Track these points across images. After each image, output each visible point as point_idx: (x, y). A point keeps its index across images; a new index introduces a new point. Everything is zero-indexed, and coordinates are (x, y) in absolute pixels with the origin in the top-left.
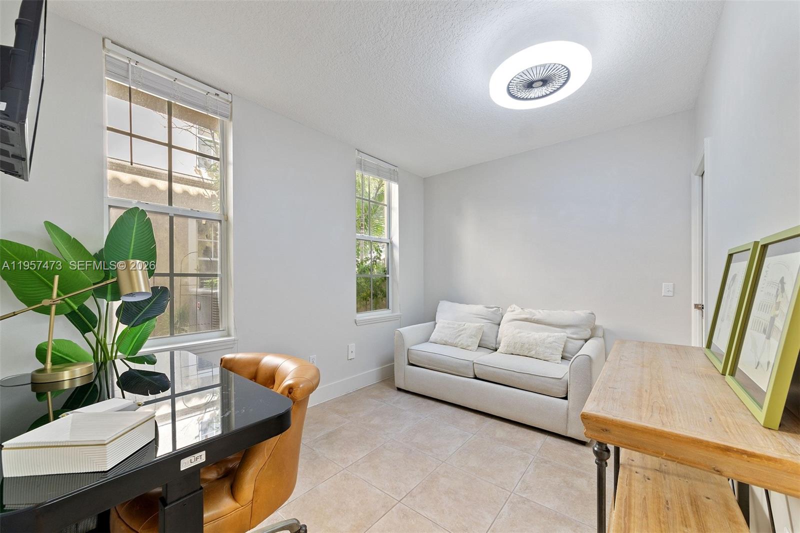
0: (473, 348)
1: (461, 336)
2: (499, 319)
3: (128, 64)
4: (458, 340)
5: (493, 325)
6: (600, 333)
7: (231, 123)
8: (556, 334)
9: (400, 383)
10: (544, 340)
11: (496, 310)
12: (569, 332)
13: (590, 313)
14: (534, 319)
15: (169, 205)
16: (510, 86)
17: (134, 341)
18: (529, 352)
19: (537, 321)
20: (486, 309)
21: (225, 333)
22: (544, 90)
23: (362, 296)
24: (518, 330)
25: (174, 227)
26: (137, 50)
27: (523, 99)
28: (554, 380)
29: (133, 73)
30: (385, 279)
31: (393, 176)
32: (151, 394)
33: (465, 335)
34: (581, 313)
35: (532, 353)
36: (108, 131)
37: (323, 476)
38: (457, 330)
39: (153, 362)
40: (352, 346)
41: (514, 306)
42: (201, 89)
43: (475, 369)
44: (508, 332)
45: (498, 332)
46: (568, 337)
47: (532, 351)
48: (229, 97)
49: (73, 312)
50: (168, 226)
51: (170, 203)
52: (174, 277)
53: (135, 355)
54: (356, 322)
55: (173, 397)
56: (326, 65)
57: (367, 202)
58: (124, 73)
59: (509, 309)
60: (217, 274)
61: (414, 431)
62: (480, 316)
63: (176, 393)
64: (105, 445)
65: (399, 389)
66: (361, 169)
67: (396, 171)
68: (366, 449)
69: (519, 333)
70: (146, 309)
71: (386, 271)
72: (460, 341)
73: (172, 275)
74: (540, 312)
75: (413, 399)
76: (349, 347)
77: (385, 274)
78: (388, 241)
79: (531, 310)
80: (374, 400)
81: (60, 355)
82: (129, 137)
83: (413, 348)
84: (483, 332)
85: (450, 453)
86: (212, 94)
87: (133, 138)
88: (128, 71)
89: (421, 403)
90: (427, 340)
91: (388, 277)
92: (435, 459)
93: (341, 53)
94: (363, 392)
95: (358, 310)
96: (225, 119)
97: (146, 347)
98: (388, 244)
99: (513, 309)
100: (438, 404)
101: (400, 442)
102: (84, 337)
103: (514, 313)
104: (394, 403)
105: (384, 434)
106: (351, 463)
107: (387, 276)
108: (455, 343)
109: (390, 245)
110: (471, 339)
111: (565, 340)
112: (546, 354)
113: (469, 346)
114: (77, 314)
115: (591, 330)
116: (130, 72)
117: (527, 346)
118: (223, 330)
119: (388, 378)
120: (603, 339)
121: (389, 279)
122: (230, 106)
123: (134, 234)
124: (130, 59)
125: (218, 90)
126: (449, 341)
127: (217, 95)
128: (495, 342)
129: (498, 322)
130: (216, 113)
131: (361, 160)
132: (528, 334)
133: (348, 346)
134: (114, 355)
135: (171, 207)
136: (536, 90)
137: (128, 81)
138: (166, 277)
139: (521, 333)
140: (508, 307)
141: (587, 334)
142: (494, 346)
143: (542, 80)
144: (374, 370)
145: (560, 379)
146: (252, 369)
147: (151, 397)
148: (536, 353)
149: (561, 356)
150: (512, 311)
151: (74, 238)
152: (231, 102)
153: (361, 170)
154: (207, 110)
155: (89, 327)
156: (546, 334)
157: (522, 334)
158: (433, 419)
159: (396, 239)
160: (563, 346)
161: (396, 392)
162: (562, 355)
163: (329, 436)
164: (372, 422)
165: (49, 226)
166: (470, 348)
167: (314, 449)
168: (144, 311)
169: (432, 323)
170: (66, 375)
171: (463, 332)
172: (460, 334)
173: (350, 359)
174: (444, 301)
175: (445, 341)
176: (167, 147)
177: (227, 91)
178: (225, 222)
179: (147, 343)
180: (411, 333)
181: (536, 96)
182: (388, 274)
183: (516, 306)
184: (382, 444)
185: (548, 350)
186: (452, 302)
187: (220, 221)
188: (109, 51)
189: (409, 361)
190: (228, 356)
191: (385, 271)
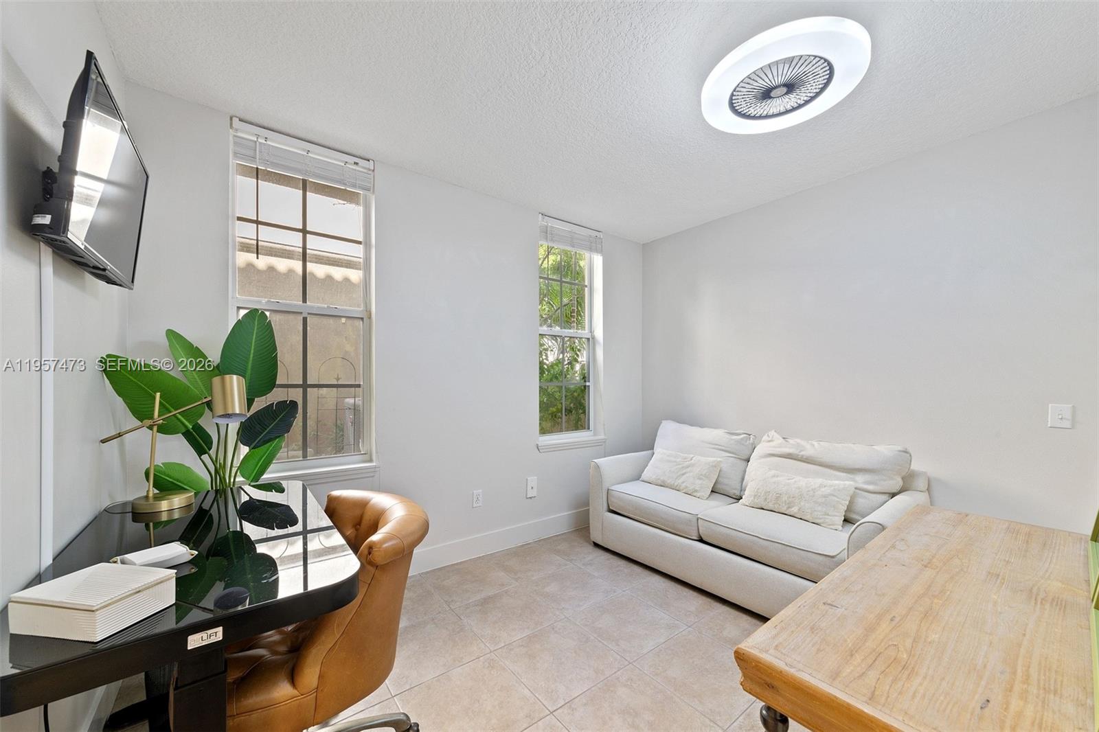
0: (703, 494)
1: (687, 475)
2: (748, 453)
3: (256, 142)
4: (680, 481)
5: (738, 461)
6: (921, 483)
7: (374, 196)
8: (837, 482)
9: (596, 536)
10: (814, 490)
11: (744, 437)
12: (860, 480)
13: (900, 451)
14: (803, 456)
15: (303, 302)
16: (734, 101)
17: (259, 465)
18: (789, 508)
19: (806, 459)
20: (728, 436)
21: (366, 457)
22: (791, 100)
23: (550, 412)
24: (773, 472)
25: (308, 328)
26: (266, 125)
27: (761, 117)
28: (821, 558)
29: (260, 152)
30: (584, 389)
31: (594, 245)
32: (278, 528)
33: (691, 474)
34: (885, 450)
35: (793, 509)
36: (239, 222)
37: (462, 658)
38: (681, 466)
39: (281, 490)
40: (533, 480)
41: (772, 433)
42: (336, 160)
43: (700, 528)
44: (758, 474)
45: (745, 471)
46: (856, 488)
47: (793, 507)
48: (370, 165)
49: (188, 431)
50: (301, 328)
51: (304, 300)
52: (308, 389)
53: (257, 482)
54: (538, 448)
55: (305, 533)
56: (474, 108)
57: (559, 283)
58: (251, 153)
59: (765, 438)
60: (360, 385)
61: (601, 609)
62: (720, 447)
63: (308, 529)
64: (93, 611)
65: (596, 545)
66: (547, 239)
67: (600, 238)
68: (528, 628)
69: (774, 476)
70: (271, 427)
71: (585, 378)
72: (683, 482)
73: (305, 386)
74: (813, 445)
75: (611, 561)
76: (529, 481)
77: (585, 381)
78: (589, 336)
79: (798, 441)
80: (558, 558)
81: (171, 480)
82: (255, 225)
83: (613, 488)
84: (720, 471)
85: (645, 651)
86: (351, 164)
87: (259, 226)
88: (255, 150)
89: (622, 568)
90: (637, 478)
91: (589, 386)
92: (619, 657)
93: (489, 90)
94: (548, 544)
95: (543, 431)
96: (368, 193)
97: (270, 473)
98: (588, 339)
99: (770, 439)
100: (647, 573)
101: (577, 623)
102: (201, 459)
103: (771, 444)
104: (584, 565)
105: (558, 609)
106: (503, 645)
107: (587, 384)
108: (676, 484)
109: (591, 340)
110: (700, 482)
111: (851, 492)
112: (816, 513)
113: (696, 491)
114: (191, 433)
115: (903, 478)
116: (258, 152)
117: (785, 498)
118: (365, 454)
119: (581, 527)
120: (926, 494)
121: (589, 389)
122: (372, 176)
123: (253, 341)
124: (258, 136)
125: (357, 157)
126: (669, 482)
127: (356, 164)
128: (739, 488)
129: (746, 457)
130: (354, 186)
131: (547, 227)
132: (789, 479)
133: (527, 480)
134: (232, 480)
135: (305, 304)
136: (779, 101)
137: (255, 162)
138: (298, 389)
139: (777, 476)
140: (764, 435)
141: (896, 483)
142: (737, 493)
143: (785, 85)
144: (566, 513)
145: (833, 557)
146: (358, 512)
147: (277, 532)
148: (799, 510)
149: (843, 518)
150: (769, 441)
151: (196, 347)
152: (373, 171)
153: (547, 241)
154: (345, 184)
155: (204, 449)
156: (819, 481)
157: (779, 478)
158: (633, 595)
159: (599, 333)
160: (847, 503)
161: (591, 548)
162: (844, 516)
163: (486, 601)
164: (547, 589)
165: (171, 334)
166: (698, 495)
167: (462, 618)
168: (268, 430)
169: (650, 452)
170: (164, 505)
171: (688, 469)
172: (684, 471)
173: (530, 498)
174: (669, 421)
175: (663, 481)
176: (301, 234)
177: (367, 156)
178: (368, 320)
179: (272, 467)
180: (614, 466)
181: (782, 109)
182: (589, 382)
183: (775, 434)
184: (551, 622)
185: (820, 508)
186: (678, 422)
187: (362, 319)
188: (237, 130)
189: (609, 506)
190: (336, 493)
191: (583, 378)
